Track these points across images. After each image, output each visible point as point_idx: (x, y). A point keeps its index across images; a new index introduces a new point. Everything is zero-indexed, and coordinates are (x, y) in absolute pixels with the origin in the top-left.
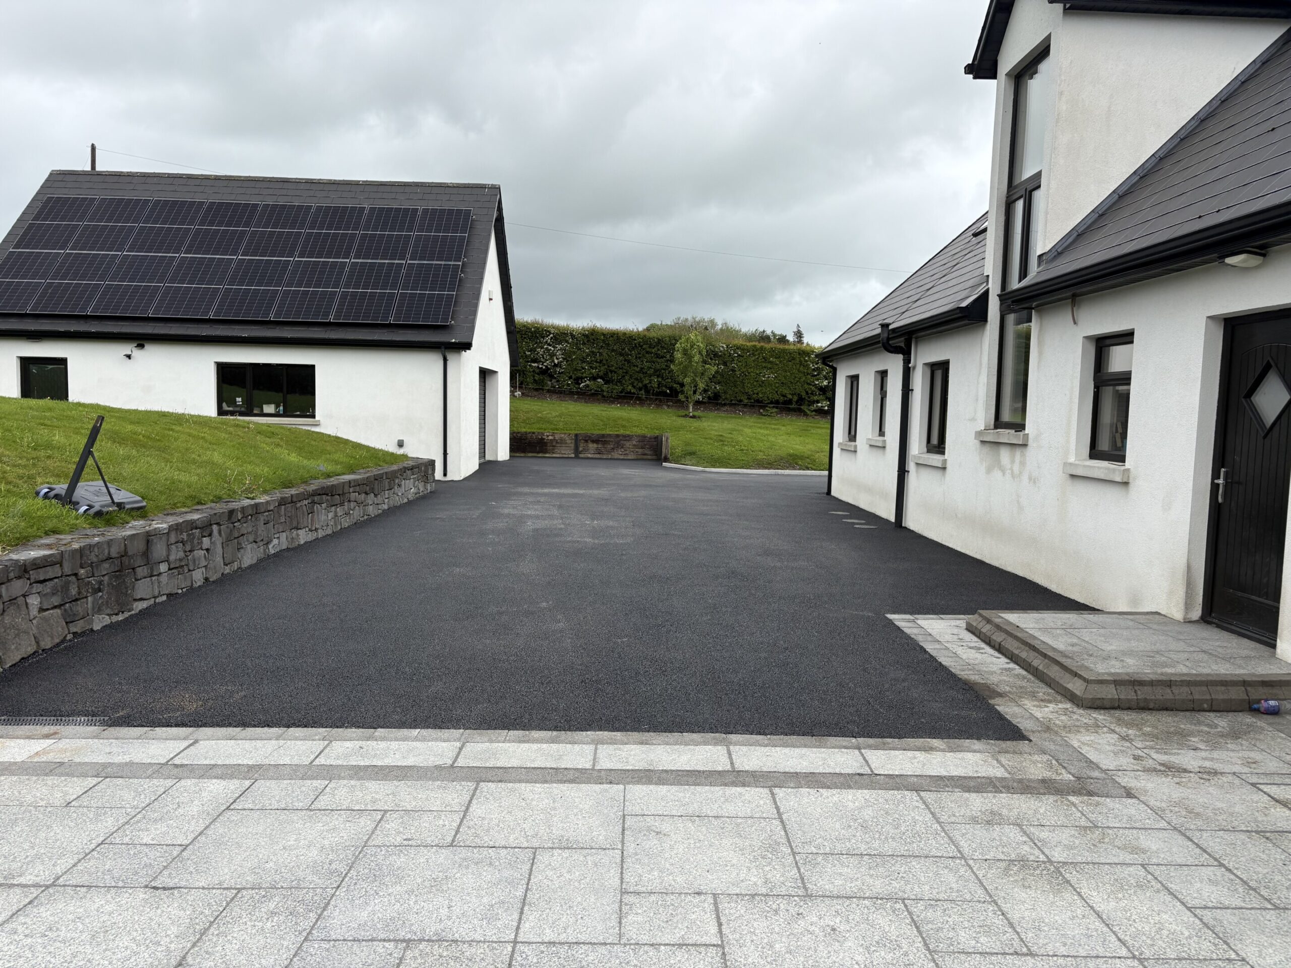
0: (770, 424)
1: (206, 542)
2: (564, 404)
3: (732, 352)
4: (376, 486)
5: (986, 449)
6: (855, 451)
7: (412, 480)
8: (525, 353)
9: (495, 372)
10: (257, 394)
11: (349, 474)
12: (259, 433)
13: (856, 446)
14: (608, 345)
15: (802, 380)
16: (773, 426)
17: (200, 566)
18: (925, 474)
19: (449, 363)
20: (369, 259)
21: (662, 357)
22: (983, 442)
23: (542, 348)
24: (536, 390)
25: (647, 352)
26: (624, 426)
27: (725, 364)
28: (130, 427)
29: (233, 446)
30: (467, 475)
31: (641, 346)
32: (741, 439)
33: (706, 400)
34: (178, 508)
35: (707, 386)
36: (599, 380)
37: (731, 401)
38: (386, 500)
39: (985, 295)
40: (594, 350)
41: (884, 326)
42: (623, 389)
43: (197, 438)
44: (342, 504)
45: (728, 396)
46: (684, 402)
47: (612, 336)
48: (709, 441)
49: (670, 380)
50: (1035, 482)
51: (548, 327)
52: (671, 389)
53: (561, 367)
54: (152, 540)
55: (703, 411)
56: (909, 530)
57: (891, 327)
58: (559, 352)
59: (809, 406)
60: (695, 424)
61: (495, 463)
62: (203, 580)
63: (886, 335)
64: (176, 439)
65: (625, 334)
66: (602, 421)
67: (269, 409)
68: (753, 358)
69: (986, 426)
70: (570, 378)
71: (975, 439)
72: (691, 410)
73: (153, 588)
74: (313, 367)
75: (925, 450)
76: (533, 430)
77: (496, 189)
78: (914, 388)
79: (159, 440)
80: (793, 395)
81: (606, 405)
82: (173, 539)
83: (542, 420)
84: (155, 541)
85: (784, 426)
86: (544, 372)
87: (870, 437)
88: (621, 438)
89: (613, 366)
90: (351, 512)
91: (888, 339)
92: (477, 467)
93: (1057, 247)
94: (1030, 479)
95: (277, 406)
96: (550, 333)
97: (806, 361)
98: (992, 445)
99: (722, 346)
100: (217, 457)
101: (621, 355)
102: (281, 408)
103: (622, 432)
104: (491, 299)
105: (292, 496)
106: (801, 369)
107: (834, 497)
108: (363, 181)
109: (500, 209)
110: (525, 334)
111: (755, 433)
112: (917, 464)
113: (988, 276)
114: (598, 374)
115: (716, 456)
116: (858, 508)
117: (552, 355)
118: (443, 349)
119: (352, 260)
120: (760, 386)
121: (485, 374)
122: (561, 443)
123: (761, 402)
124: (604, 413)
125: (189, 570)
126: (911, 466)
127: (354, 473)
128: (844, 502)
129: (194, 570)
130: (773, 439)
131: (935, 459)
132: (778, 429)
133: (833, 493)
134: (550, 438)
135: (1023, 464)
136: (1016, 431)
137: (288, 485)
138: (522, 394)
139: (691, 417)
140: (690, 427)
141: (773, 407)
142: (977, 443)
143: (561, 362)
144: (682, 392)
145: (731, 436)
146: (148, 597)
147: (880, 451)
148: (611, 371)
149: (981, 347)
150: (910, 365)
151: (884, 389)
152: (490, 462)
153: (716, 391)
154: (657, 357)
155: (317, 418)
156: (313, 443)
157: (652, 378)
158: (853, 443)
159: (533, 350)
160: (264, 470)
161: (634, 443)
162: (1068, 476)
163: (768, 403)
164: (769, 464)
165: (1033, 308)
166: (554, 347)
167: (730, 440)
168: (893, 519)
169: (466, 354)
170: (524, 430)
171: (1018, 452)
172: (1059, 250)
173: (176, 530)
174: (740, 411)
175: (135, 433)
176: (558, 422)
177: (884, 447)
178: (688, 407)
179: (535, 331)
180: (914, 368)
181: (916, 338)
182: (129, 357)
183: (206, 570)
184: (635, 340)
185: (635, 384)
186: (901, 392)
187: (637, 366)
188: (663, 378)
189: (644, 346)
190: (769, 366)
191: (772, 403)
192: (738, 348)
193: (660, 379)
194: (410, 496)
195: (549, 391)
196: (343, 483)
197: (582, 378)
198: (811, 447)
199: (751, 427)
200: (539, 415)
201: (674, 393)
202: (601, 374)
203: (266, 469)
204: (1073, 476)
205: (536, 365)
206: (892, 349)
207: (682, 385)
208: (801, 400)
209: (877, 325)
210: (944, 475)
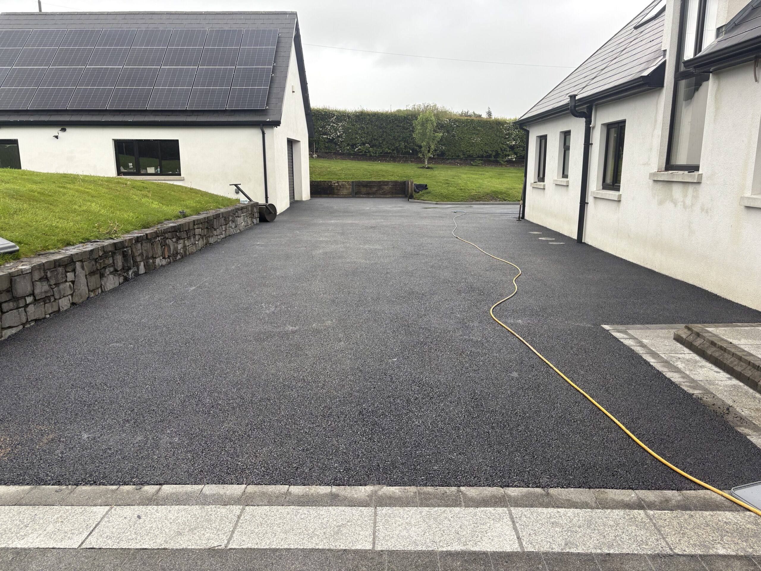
0: (478, 171)
1: (70, 276)
2: (344, 162)
3: (453, 124)
4: (215, 223)
5: (659, 186)
6: (544, 189)
7: (242, 217)
8: (318, 129)
9: (299, 141)
10: (143, 160)
11: (195, 215)
12: (134, 187)
13: (544, 185)
14: (372, 121)
15: (498, 141)
16: (480, 173)
17: (65, 295)
18: (601, 205)
19: (266, 135)
20: (210, 66)
21: (407, 129)
22: (655, 181)
23: (329, 125)
24: (326, 153)
25: (397, 126)
26: (383, 176)
27: (448, 132)
28: (29, 186)
29: (110, 198)
30: (282, 211)
31: (393, 122)
32: (460, 182)
33: (436, 157)
34: (48, 249)
35: (437, 147)
36: (367, 145)
37: (452, 156)
38: (224, 232)
39: (662, 67)
40: (363, 125)
41: (573, 97)
42: (383, 151)
43: (84, 192)
44: (189, 238)
45: (450, 153)
46: (421, 158)
47: (374, 116)
48: (439, 184)
49: (412, 144)
50: (707, 212)
51: (333, 111)
52: (413, 150)
53: (342, 138)
54: (15, 280)
55: (434, 164)
56: (588, 245)
57: (577, 98)
58: (341, 128)
59: (503, 158)
60: (429, 173)
61: (301, 202)
62: (69, 305)
63: (573, 104)
64: (64, 194)
65: (382, 114)
66: (369, 172)
67: (151, 170)
68: (467, 128)
69: (658, 169)
70: (348, 145)
71: (649, 179)
72: (426, 163)
73: (20, 317)
74: (177, 141)
75: (601, 187)
76: (325, 180)
77: (294, 15)
78: (593, 142)
79: (50, 196)
80: (492, 151)
81: (371, 162)
82: (36, 276)
83: (330, 173)
84: (18, 280)
85: (487, 172)
86: (331, 141)
87: (556, 179)
88: (382, 183)
89: (375, 136)
90: (197, 242)
91: (575, 106)
92: (288, 206)
93: (735, 20)
94: (702, 209)
95: (156, 169)
96: (334, 115)
97: (501, 129)
98: (664, 183)
99: (446, 120)
100: (94, 207)
101: (381, 128)
102: (159, 169)
103: (382, 179)
104: (293, 92)
105: (147, 234)
106: (498, 134)
107: (527, 221)
108: (204, 12)
109: (297, 29)
110: (318, 117)
111: (469, 178)
112: (595, 198)
113: (665, 51)
114: (366, 142)
115: (444, 194)
116: (546, 228)
117: (336, 130)
118: (262, 126)
119: (200, 67)
120: (472, 146)
121: (291, 143)
122: (343, 188)
123: (472, 156)
124: (370, 167)
125: (55, 299)
126: (590, 199)
127: (199, 214)
128: (535, 224)
129: (60, 298)
130: (481, 181)
131: (611, 194)
132: (483, 174)
133: (527, 217)
134: (336, 184)
135: (695, 197)
136: (689, 172)
137: (146, 226)
138: (318, 156)
139: (427, 168)
140: (427, 175)
141: (480, 160)
142: (651, 182)
143: (342, 134)
144: (421, 152)
145: (454, 180)
146: (16, 325)
147: (564, 189)
148: (375, 139)
149: (657, 108)
150: (591, 126)
151: (567, 144)
152: (297, 201)
153: (442, 150)
154: (404, 129)
155: (182, 175)
156: (173, 193)
157: (401, 143)
158: (542, 183)
159: (323, 127)
160: (129, 215)
161: (390, 186)
162: (743, 207)
163: (476, 157)
164: (480, 198)
165: (711, 72)
166: (337, 124)
167: (452, 183)
168: (575, 237)
169: (277, 129)
170: (319, 180)
171: (691, 189)
172: (736, 23)
173: (39, 269)
174: (458, 163)
175: (32, 191)
176: (340, 174)
177: (568, 186)
178: (424, 162)
179: (325, 115)
180: (594, 128)
181: (596, 105)
182: (57, 137)
183: (72, 296)
184: (389, 118)
185: (390, 147)
186: (583, 146)
187: (391, 135)
188: (407, 142)
189: (395, 122)
190: (477, 132)
191: (478, 157)
192: (456, 121)
193: (406, 144)
194: (241, 228)
195: (335, 153)
196: (189, 222)
197: (355, 144)
198: (506, 186)
199: (466, 174)
200: (329, 170)
201: (415, 152)
202: (368, 141)
203: (131, 214)
204: (748, 208)
205: (326, 136)
206: (577, 115)
207: (420, 147)
208: (497, 155)
209: (567, 97)
210: (619, 206)
